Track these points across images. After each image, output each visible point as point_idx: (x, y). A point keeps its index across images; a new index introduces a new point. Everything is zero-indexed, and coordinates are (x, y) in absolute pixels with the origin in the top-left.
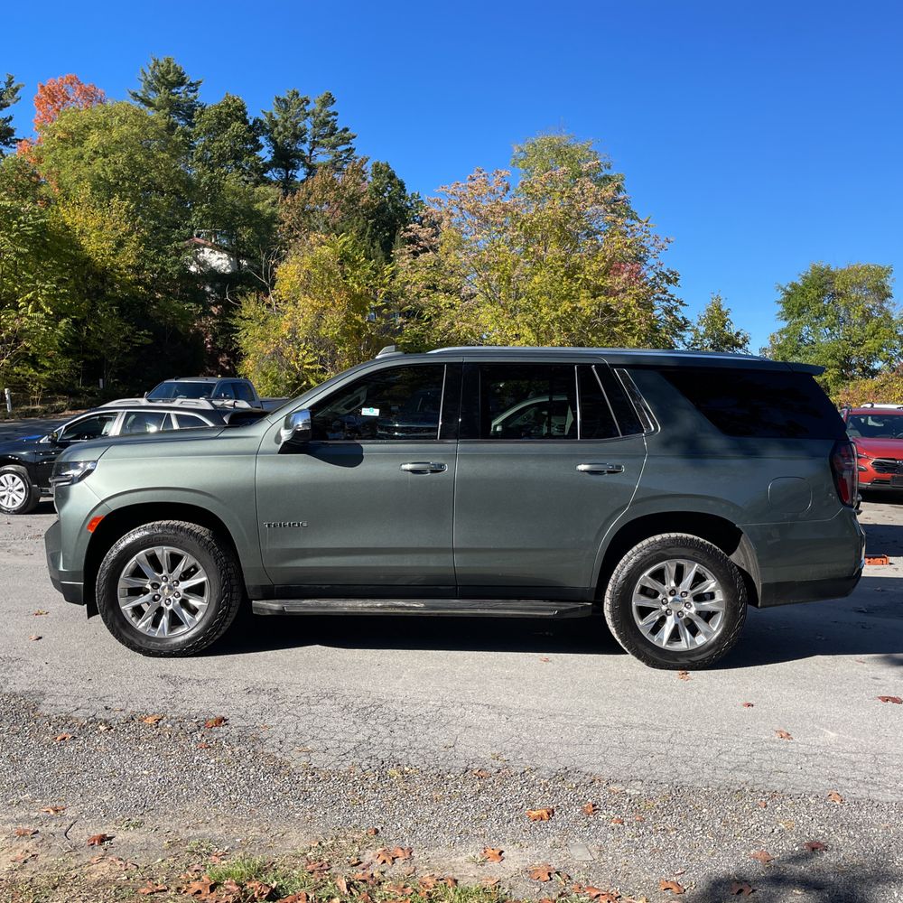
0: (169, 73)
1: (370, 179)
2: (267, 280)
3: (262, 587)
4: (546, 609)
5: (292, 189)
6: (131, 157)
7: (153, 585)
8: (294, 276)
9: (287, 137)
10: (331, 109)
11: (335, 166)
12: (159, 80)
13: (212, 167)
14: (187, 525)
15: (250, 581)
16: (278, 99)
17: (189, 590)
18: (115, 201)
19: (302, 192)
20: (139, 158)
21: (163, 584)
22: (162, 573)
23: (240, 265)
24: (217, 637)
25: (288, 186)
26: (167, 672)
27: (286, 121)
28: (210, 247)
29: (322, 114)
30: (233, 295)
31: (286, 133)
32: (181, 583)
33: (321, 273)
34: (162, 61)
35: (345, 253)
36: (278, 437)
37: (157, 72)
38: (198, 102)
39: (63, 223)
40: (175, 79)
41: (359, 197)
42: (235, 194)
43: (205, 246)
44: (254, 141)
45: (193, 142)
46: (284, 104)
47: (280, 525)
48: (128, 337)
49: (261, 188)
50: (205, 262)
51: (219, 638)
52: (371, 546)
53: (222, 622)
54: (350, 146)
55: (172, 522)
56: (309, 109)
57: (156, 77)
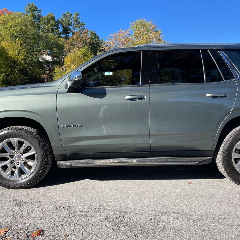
0: (32, 7)
1: (89, 35)
2: (62, 62)
3: (62, 155)
4: (193, 161)
5: (68, 39)
6: (21, 28)
7: (10, 156)
8: (70, 60)
9: (66, 25)
10: (78, 17)
11: (80, 33)
12: (30, 9)
13: (46, 33)
14: (25, 128)
15: (56, 153)
16: (63, 14)
17: (27, 158)
18: (17, 40)
19: (71, 39)
20: (24, 28)
21: (16, 155)
22: (14, 150)
23: (54, 59)
24: (41, 179)
25: (67, 38)
26: (17, 198)
27: (66, 20)
28: (45, 54)
29: (76, 18)
30: (52, 66)
31: (66, 24)
32: (23, 154)
33: (78, 59)
34: (30, 4)
35: (84, 53)
36: (67, 85)
37: (29, 7)
38: (41, 15)
39: (2, 47)
40: (34, 9)
41: (87, 40)
42: (52, 39)
43: (44, 54)
44: (57, 26)
45: (40, 26)
46: (65, 16)
47: (69, 126)
48: (22, 79)
49: (60, 39)
50: (44, 58)
51: (42, 179)
52: (112, 135)
53: (43, 172)
54: (84, 27)
55: (18, 127)
56: (72, 17)
57: (29, 9)
